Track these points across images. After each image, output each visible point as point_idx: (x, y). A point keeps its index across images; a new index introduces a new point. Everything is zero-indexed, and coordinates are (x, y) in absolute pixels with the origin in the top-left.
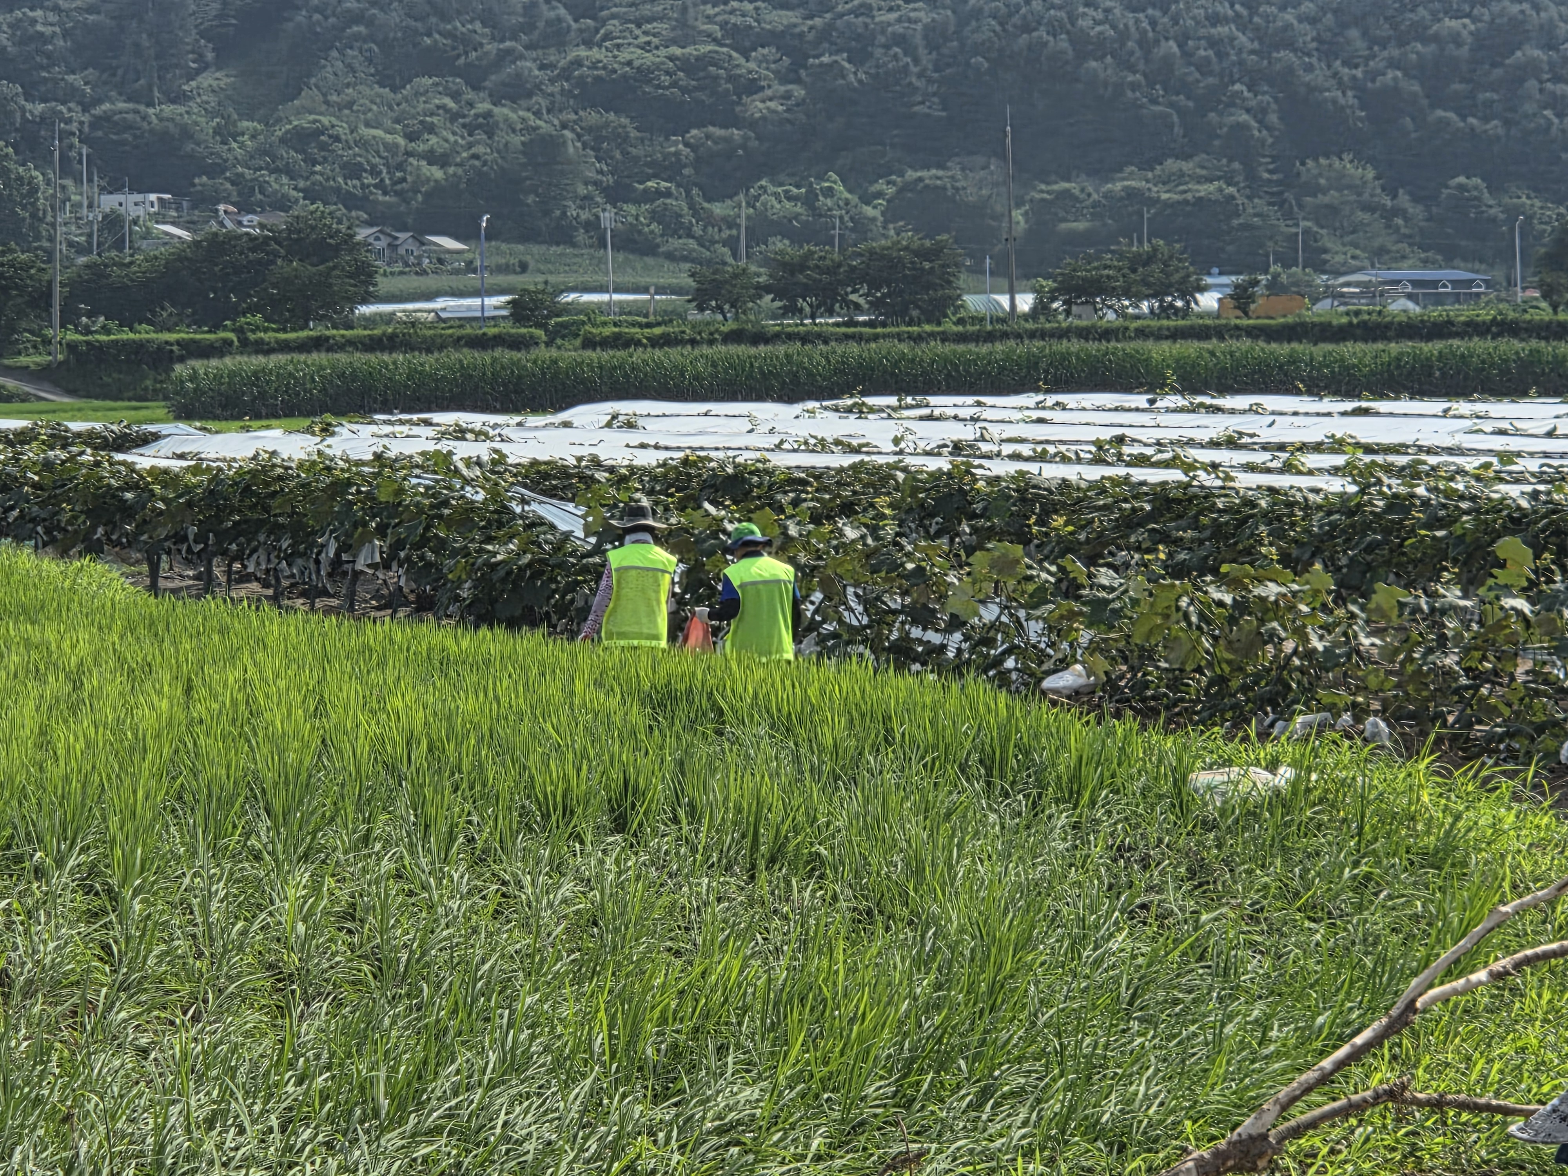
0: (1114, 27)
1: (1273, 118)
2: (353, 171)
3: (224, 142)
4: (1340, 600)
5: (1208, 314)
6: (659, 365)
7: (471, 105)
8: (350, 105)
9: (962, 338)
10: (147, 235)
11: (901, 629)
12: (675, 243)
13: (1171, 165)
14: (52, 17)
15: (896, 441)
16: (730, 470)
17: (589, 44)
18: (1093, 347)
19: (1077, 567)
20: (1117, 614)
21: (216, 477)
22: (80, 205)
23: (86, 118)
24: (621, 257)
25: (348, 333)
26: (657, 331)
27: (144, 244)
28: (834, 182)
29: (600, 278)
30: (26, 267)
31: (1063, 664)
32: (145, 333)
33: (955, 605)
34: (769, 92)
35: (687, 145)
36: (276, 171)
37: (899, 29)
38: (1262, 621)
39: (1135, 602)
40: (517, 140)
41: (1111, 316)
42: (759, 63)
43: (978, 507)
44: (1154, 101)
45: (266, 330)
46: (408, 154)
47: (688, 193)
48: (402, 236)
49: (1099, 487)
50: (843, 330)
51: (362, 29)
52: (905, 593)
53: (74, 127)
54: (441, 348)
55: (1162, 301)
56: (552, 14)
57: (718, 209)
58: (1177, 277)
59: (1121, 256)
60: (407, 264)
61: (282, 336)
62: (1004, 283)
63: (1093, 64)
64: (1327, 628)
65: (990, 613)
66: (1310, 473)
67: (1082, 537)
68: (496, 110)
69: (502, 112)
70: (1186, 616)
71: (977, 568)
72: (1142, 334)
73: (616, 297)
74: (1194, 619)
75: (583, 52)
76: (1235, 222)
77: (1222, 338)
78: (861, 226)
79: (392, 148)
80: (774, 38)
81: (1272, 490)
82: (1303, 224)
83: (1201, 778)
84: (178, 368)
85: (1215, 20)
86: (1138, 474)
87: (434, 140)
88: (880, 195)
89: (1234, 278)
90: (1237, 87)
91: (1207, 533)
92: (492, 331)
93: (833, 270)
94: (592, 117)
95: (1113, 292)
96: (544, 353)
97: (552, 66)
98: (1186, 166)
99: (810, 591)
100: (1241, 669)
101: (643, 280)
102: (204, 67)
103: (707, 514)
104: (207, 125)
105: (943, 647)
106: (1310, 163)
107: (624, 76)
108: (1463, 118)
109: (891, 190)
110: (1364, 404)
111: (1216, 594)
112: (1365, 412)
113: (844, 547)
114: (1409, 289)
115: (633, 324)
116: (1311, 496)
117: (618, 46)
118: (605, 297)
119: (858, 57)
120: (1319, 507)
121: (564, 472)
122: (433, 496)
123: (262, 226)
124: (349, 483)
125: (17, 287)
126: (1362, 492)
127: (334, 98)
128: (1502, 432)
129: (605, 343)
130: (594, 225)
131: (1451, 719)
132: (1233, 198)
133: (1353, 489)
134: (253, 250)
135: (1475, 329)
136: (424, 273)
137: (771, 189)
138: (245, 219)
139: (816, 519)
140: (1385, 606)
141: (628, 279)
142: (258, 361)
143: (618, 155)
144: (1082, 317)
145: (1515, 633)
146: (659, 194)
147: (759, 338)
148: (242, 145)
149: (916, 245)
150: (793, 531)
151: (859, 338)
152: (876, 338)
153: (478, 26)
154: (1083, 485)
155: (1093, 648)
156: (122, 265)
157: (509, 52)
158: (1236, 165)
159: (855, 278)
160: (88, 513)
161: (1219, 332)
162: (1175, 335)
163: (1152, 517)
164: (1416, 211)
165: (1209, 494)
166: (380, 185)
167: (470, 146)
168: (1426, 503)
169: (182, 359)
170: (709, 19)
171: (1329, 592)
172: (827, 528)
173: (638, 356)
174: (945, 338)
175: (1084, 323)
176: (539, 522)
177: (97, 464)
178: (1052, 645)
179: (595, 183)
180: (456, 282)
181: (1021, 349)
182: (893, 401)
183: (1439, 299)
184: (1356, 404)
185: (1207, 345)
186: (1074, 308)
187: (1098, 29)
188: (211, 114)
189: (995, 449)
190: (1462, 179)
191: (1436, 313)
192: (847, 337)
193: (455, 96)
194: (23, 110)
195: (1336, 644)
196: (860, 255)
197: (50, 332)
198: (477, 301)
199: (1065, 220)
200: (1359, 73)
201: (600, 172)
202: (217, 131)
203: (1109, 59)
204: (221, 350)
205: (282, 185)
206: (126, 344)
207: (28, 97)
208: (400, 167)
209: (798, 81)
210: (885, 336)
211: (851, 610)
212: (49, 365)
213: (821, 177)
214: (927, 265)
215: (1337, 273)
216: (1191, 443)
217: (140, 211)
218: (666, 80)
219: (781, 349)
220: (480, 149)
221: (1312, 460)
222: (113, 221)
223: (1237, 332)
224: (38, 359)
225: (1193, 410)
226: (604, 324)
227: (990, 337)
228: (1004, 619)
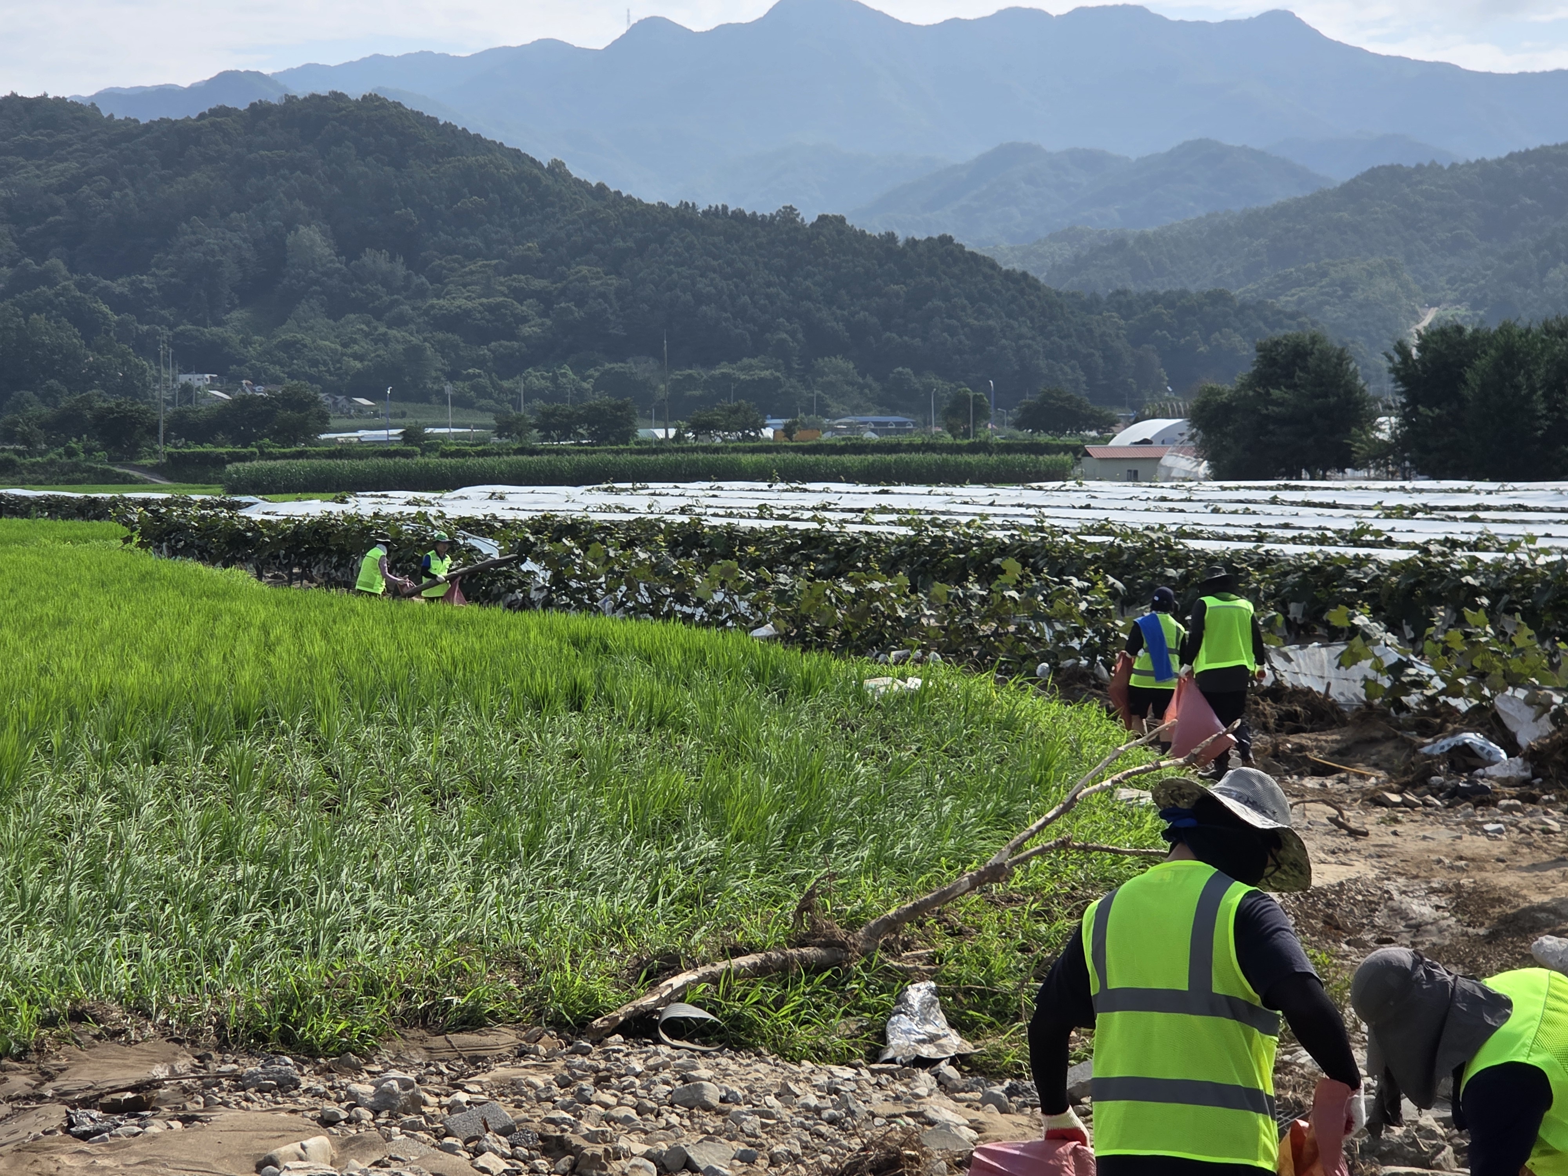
0: (716, 288)
1: (800, 336)
2: (314, 363)
3: (245, 347)
4: (914, 590)
5: (768, 439)
6: (482, 466)
7: (376, 329)
8: (312, 328)
9: (639, 452)
10: (205, 396)
11: (670, 606)
12: (483, 402)
13: (746, 361)
14: (151, 279)
15: (650, 507)
16: (569, 522)
17: (438, 297)
18: (711, 457)
19: (765, 573)
20: (792, 597)
21: (299, 526)
22: (168, 379)
23: (170, 333)
24: (455, 409)
25: (317, 449)
26: (480, 448)
27: (203, 401)
28: (567, 370)
29: (443, 420)
30: (145, 412)
31: (760, 624)
32: (208, 448)
33: (700, 593)
34: (533, 323)
35: (489, 350)
36: (274, 363)
37: (602, 289)
38: (871, 602)
39: (801, 592)
40: (400, 347)
41: (719, 440)
42: (528, 307)
43: (706, 542)
44: (737, 327)
45: (274, 447)
46: (343, 355)
47: (490, 375)
48: (340, 398)
49: (772, 531)
50: (577, 448)
51: (317, 288)
52: (671, 587)
53: (165, 338)
54: (367, 457)
55: (743, 433)
56: (419, 281)
57: (506, 384)
58: (751, 420)
59: (723, 409)
60: (342, 413)
61: (282, 450)
62: (663, 424)
63: (704, 308)
64: (907, 606)
65: (719, 597)
66: (878, 524)
67: (764, 558)
68: (390, 332)
69: (393, 332)
70: (830, 599)
71: (712, 573)
72: (736, 450)
73: (453, 430)
74: (834, 600)
75: (435, 301)
76: (780, 391)
77: (778, 452)
78: (580, 393)
79: (335, 352)
80: (536, 294)
81: (867, 533)
82: (816, 392)
83: (870, 683)
84: (229, 467)
85: (769, 284)
86: (792, 525)
87: (356, 347)
88: (590, 376)
89: (784, 421)
90: (781, 320)
91: (832, 556)
92: (392, 448)
93: (569, 416)
94: (440, 335)
95: (718, 428)
96: (420, 460)
97: (419, 308)
98: (754, 361)
99: (620, 585)
100: (859, 628)
101: (468, 421)
102: (234, 307)
103: (565, 545)
104: (236, 338)
105: (693, 615)
106: (820, 360)
107: (457, 314)
108: (901, 336)
109: (597, 374)
110: (886, 488)
111: (846, 587)
112: (886, 492)
113: (640, 563)
114: (873, 427)
115: (467, 445)
116: (889, 536)
117: (454, 298)
118: (446, 430)
119: (580, 304)
120: (894, 542)
121: (478, 522)
122: (417, 535)
123: (269, 392)
124: (371, 528)
125: (140, 423)
126: (918, 535)
127: (304, 324)
128: (966, 503)
129: (452, 454)
130: (441, 393)
131: (975, 653)
132: (778, 378)
133: (912, 533)
134: (264, 404)
135: (912, 448)
136: (351, 417)
137: (534, 373)
138: (257, 388)
139: (623, 548)
140: (939, 594)
141: (458, 420)
142: (271, 463)
143: (453, 355)
144: (705, 442)
145: (1009, 608)
146: (475, 376)
147: (533, 452)
148: (255, 349)
149: (613, 403)
150: (612, 554)
151: (586, 452)
152: (595, 452)
153: (379, 287)
154: (763, 530)
155: (776, 616)
156: (194, 412)
157: (396, 301)
158: (780, 361)
159: (581, 420)
160: (227, 543)
161: (777, 449)
162: (753, 450)
163: (801, 547)
164: (875, 385)
165: (832, 535)
166: (328, 371)
167: (376, 351)
168: (952, 541)
169: (230, 462)
170: (502, 284)
171: (907, 587)
172: (629, 552)
173: (470, 461)
174: (631, 452)
175: (704, 444)
176: (472, 549)
177: (231, 518)
178: (753, 614)
179: (441, 370)
180: (366, 422)
181: (672, 458)
182: (629, 485)
183: (888, 432)
184: (881, 488)
185: (771, 456)
186: (699, 437)
187: (708, 289)
188: (238, 332)
189: (703, 511)
190: (900, 369)
191: (892, 439)
192: (579, 452)
193: (368, 324)
194: (137, 328)
195: (911, 614)
196: (583, 408)
197: (158, 447)
198: (385, 432)
199: (689, 390)
200: (846, 313)
201: (444, 364)
202: (242, 341)
203: (713, 305)
204: (250, 457)
205: (276, 370)
206: (199, 454)
207: (140, 322)
208: (339, 361)
209: (548, 316)
210: (600, 451)
211: (640, 594)
212: (158, 464)
213: (560, 368)
214: (619, 414)
215: (835, 418)
216: (802, 508)
217: (201, 383)
218: (478, 316)
219: (545, 458)
220: (381, 352)
221: (878, 518)
222: (187, 389)
223: (786, 449)
224: (152, 461)
225: (793, 490)
226: (451, 444)
227: (655, 452)
228: (727, 600)
